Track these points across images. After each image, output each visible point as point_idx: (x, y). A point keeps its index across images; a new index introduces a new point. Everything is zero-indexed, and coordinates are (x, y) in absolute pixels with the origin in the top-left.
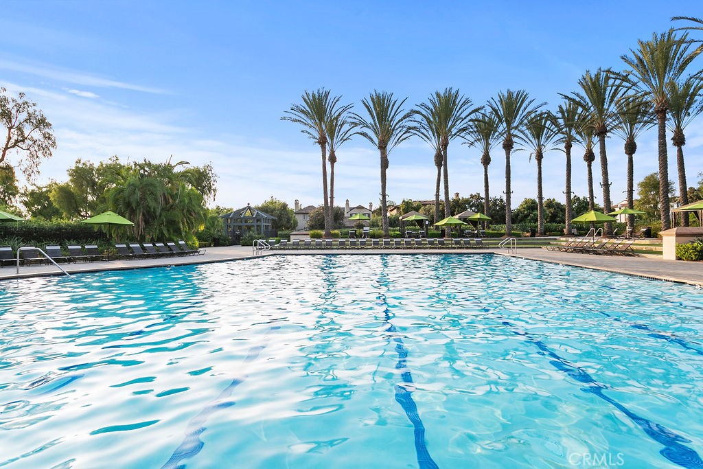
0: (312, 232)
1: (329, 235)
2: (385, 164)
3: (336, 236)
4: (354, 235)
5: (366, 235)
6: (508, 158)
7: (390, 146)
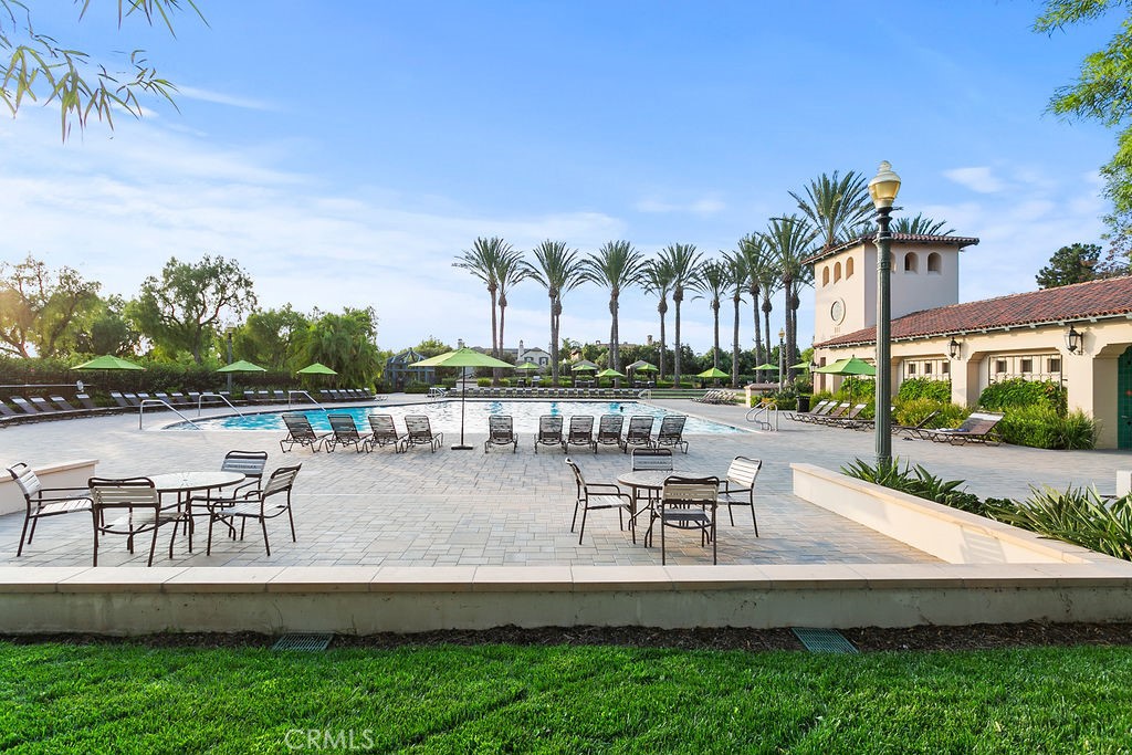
0: (480, 380)
1: (497, 384)
2: (557, 310)
3: (505, 384)
4: (524, 384)
5: (535, 384)
6: (678, 310)
7: (563, 290)
